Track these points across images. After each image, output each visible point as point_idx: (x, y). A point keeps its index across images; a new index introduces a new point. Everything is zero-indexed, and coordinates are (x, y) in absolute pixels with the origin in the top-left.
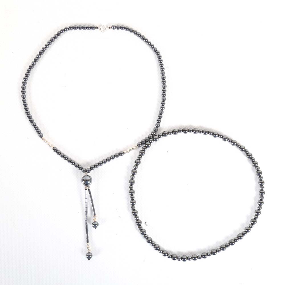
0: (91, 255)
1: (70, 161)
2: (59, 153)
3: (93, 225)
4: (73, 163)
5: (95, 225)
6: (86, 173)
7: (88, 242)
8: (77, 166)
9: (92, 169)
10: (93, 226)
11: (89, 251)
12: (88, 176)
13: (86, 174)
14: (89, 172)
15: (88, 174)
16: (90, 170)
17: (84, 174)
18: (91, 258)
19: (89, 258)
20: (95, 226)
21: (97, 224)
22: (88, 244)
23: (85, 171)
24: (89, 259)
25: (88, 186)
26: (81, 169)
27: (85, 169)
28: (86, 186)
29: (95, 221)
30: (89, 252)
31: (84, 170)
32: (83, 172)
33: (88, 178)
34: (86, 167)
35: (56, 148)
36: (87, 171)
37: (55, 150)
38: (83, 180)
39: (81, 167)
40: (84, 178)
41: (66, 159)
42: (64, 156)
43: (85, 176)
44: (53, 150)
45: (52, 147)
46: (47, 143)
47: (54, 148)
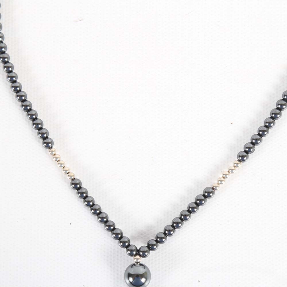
1: (104, 221)
2: (84, 196)
4: (111, 228)
6: (138, 257)
8: (119, 237)
9: (150, 247)
12: (141, 265)
13: (137, 259)
14: (144, 256)
15: (142, 260)
16: (146, 252)
17: (133, 260)
23: (134, 253)
26: (126, 245)
27: (134, 248)
31: (132, 251)
32: (131, 255)
33: (141, 271)
34: (139, 244)
35: (78, 180)
36: (140, 253)
37: (76, 184)
38: (129, 275)
39: (126, 240)
40: (132, 271)
41: (97, 212)
42: (94, 205)
43: (134, 265)
44: (72, 184)
45: (71, 176)
46: (61, 164)
47: (73, 180)
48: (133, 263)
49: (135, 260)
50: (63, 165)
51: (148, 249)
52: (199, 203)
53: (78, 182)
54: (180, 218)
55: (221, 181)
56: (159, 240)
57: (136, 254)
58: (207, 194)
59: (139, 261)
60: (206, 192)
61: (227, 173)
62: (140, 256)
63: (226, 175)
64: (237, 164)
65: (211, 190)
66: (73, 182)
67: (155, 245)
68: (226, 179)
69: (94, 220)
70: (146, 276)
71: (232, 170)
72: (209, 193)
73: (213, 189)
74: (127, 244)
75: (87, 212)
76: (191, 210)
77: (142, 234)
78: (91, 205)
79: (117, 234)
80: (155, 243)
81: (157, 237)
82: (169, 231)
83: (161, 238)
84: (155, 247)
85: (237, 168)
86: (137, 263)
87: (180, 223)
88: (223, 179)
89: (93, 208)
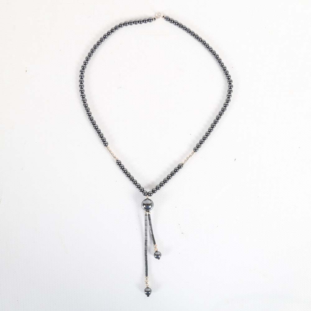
0: (150, 291)
1: (132, 179)
2: (122, 168)
3: (156, 255)
4: (135, 183)
5: (158, 255)
6: (148, 196)
7: (147, 275)
8: (139, 187)
9: (153, 191)
10: (156, 256)
11: (147, 286)
12: (149, 199)
13: (147, 197)
14: (151, 196)
15: (150, 198)
16: (151, 194)
17: (145, 197)
18: (150, 294)
19: (148, 294)
20: (157, 256)
21: (160, 255)
22: (147, 277)
23: (146, 194)
24: (148, 296)
25: (148, 212)
26: (142, 191)
27: (146, 192)
28: (147, 211)
29: (157, 251)
30: (148, 288)
31: (145, 193)
32: (145, 195)
33: (149, 202)
34: (148, 190)
35: (119, 161)
36: (149, 194)
37: (119, 163)
38: (144, 204)
39: (142, 188)
40: (145, 203)
41: (129, 176)
42: (127, 172)
43: (146, 200)
44: (117, 163)
45: (116, 159)
46: (112, 153)
47: (117, 161)
48: (145, 199)
49: (147, 198)
50: (113, 154)
52: (176, 171)
53: (120, 162)
54: (167, 178)
55: (186, 161)
56: (157, 188)
57: (147, 195)
58: (180, 167)
59: (148, 198)
61: (189, 157)
62: (149, 195)
63: (188, 158)
64: (193, 153)
65: (181, 165)
66: (117, 162)
67: (155, 190)
68: (188, 160)
69: (127, 179)
70: (151, 205)
71: (191, 155)
72: (180, 166)
73: (182, 164)
74: (142, 190)
75: (124, 176)
76: (172, 174)
77: (149, 186)
78: (126, 172)
79: (138, 186)
80: (155, 189)
81: (157, 187)
82: (162, 184)
83: (158, 187)
84: (156, 191)
85: (193, 155)
86: (147, 199)
87: (167, 180)
88: (187, 160)
89: (127, 173)
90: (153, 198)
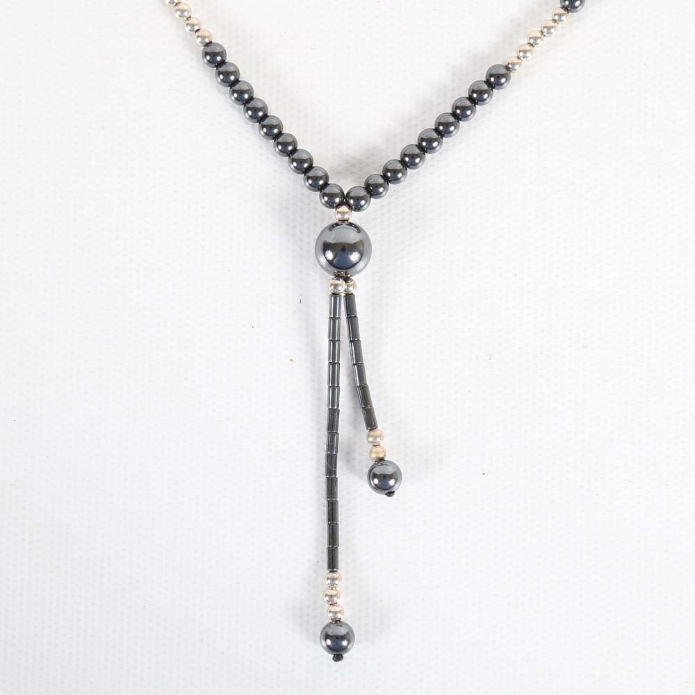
0: (348, 637)
1: (274, 133)
2: (230, 80)
3: (375, 476)
4: (288, 149)
5: (385, 478)
6: (344, 208)
7: (332, 564)
8: (305, 167)
9: (372, 190)
10: (376, 481)
11: (336, 613)
12: (351, 224)
13: (344, 213)
14: (358, 208)
15: (354, 217)
16: (362, 198)
17: (334, 215)
18: (345, 649)
19: (337, 652)
20: (384, 480)
21: (396, 476)
22: (335, 575)
23: (337, 200)
24: (338, 658)
25: (346, 279)
26: (320, 184)
27: (336, 191)
28: (338, 277)
29: (382, 459)
30: (337, 622)
31: (332, 196)
32: (330, 204)
33: (352, 237)
34: (347, 184)
35: (218, 45)
36: (351, 201)
37: (214, 55)
38: (326, 247)
39: (321, 174)
40: (332, 238)
41: (259, 116)
42: (251, 98)
43: (337, 224)
44: (206, 54)
45: (204, 38)
46: (183, 11)
47: (207, 45)
48: (335, 221)
49: (339, 216)
50: (186, 14)
51: (366, 193)
52: (476, 97)
53: (218, 50)
54: (437, 130)
55: (525, 52)
56: (390, 176)
57: (341, 204)
58: (495, 80)
59: (346, 217)
60: (491, 76)
61: (539, 35)
62: (350, 206)
63: (536, 38)
64: (560, 15)
65: (503, 71)
66: (208, 50)
67: (381, 185)
68: (536, 49)
69: (251, 135)
70: (361, 249)
71: (549, 28)
72: (498, 77)
73: (507, 68)
74: (321, 182)
75: (236, 117)
76: (459, 113)
77: (353, 165)
78: (246, 100)
79: (301, 162)
80: (381, 181)
81: (386, 170)
82: (413, 157)
83: (395, 172)
84: (381, 190)
85: (560, 26)
86: (343, 221)
87: (435, 140)
88: (528, 47)
89: (249, 105)
90: (370, 217)
